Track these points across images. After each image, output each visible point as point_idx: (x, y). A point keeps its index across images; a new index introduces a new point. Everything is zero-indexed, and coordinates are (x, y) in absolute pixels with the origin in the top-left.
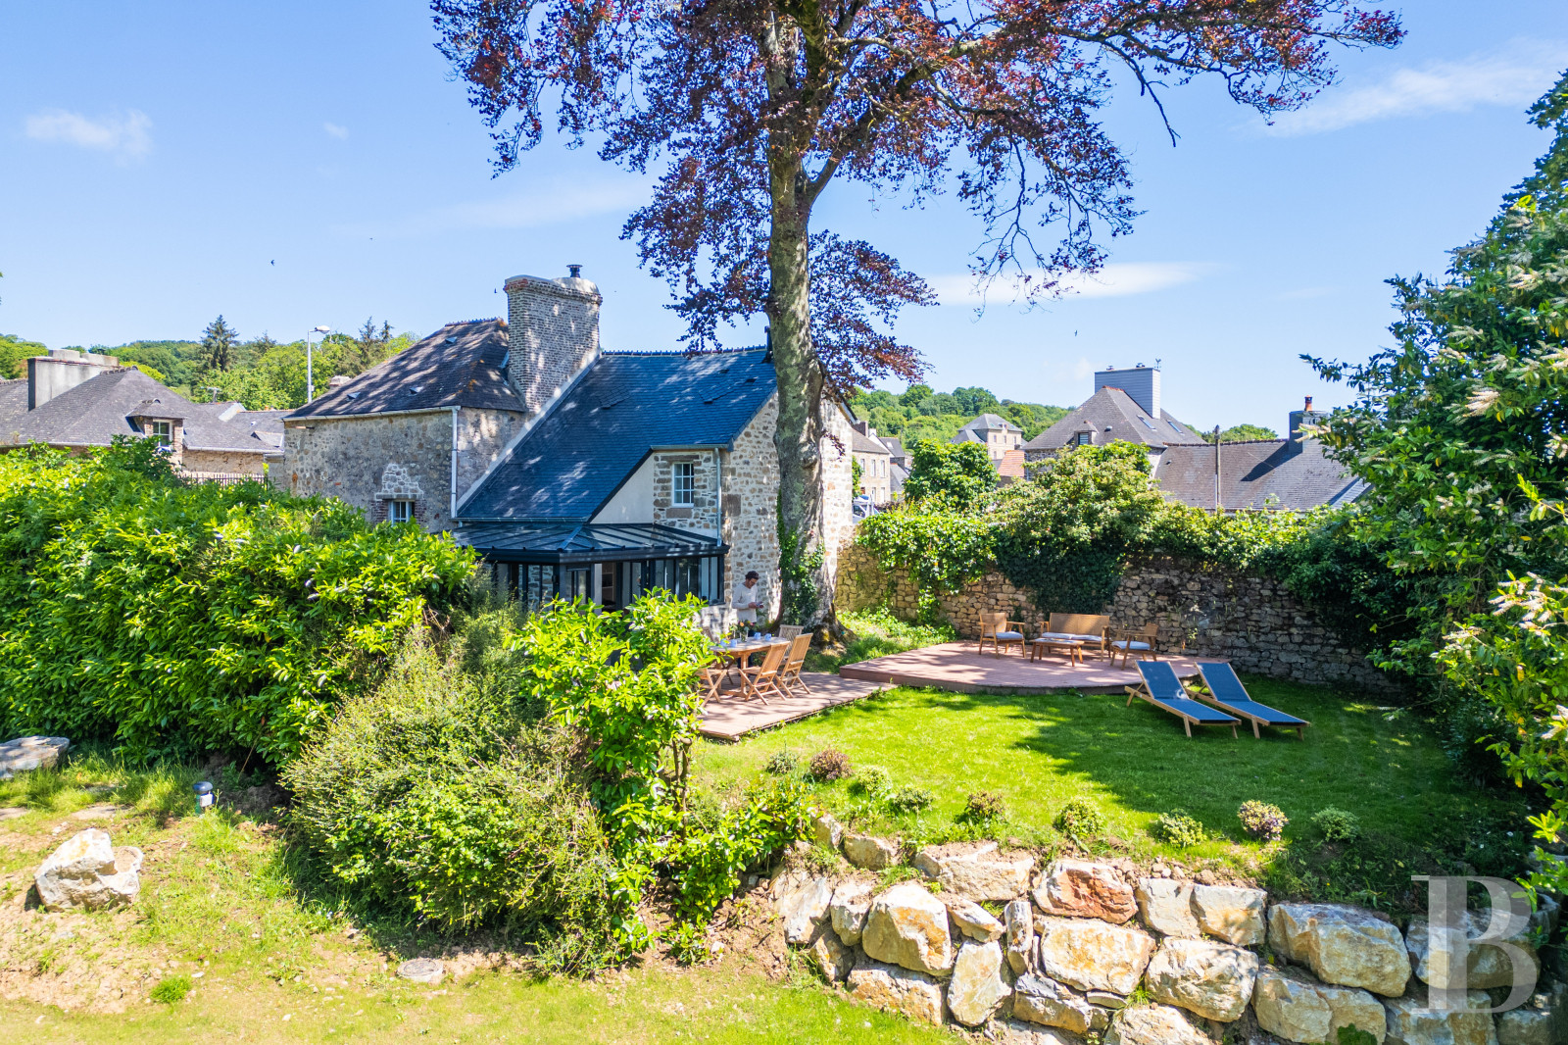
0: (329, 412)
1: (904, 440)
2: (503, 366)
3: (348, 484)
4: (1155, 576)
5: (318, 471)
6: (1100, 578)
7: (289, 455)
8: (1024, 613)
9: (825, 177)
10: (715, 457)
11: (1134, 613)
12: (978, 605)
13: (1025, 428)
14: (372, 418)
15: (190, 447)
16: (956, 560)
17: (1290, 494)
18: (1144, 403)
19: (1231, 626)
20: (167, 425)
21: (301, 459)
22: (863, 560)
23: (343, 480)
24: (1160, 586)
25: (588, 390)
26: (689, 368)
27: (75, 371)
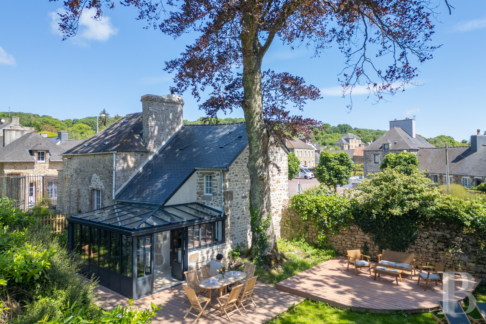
0: (76, 152)
1: (321, 142)
2: (141, 132)
3: (81, 182)
4: (437, 233)
5: (72, 176)
6: (407, 232)
7: (64, 169)
8: (369, 245)
9: (269, 42)
10: (221, 174)
11: (426, 250)
12: (346, 240)
13: (362, 137)
14: (88, 155)
15: (51, 161)
16: (335, 218)
17: (473, 168)
18: (409, 131)
19: (480, 261)
20: (44, 152)
21: (67, 170)
22: (293, 215)
23: (79, 180)
24: (439, 237)
25: (176, 142)
26: (217, 131)
27: (19, 133)
